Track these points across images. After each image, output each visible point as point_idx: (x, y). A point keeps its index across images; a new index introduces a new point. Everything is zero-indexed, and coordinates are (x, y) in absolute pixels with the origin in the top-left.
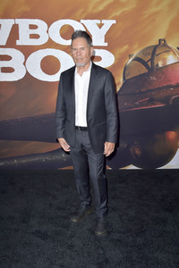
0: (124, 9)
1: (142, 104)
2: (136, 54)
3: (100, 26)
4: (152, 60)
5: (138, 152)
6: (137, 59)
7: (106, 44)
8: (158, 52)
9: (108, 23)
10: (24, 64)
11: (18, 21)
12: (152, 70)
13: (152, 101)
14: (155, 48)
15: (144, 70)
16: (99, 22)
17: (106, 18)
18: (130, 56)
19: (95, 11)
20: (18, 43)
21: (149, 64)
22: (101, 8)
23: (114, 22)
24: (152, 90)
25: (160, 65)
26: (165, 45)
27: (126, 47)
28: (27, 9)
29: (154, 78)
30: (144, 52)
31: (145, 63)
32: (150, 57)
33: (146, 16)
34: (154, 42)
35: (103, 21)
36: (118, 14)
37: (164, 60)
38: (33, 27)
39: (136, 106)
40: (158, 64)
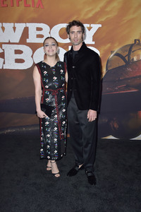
0: (108, 16)
1: (120, 89)
2: (116, 50)
3: (90, 29)
4: (129, 55)
5: (116, 126)
6: (117, 54)
7: (94, 43)
8: (133, 49)
9: (95, 27)
10: (32, 57)
11: (28, 25)
12: (129, 63)
13: (128, 87)
14: (132, 46)
15: (122, 63)
16: (88, 25)
17: (94, 23)
18: (112, 52)
19: (86, 18)
20: (28, 41)
21: (127, 58)
22: (90, 15)
23: (100, 26)
24: (128, 79)
25: (135, 59)
26: (139, 44)
27: (109, 45)
28: (35, 16)
29: (130, 69)
30: (123, 49)
31: (123, 58)
32: (127, 53)
33: (125, 21)
34: (131, 42)
35: (92, 25)
36: (103, 20)
37: (138, 56)
38: (39, 29)
39: (116, 91)
40: (133, 59)
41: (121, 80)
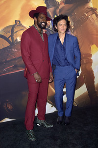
1: (8, 70)
4: (12, 36)
8: (15, 30)
12: (13, 44)
13: (16, 67)
14: (13, 27)
15: (7, 44)
21: (10, 39)
24: (15, 59)
25: (19, 40)
26: (20, 25)
29: (15, 50)
31: (7, 39)
32: (10, 34)
34: (12, 23)
39: (4, 73)
40: (17, 40)
41: (9, 61)
